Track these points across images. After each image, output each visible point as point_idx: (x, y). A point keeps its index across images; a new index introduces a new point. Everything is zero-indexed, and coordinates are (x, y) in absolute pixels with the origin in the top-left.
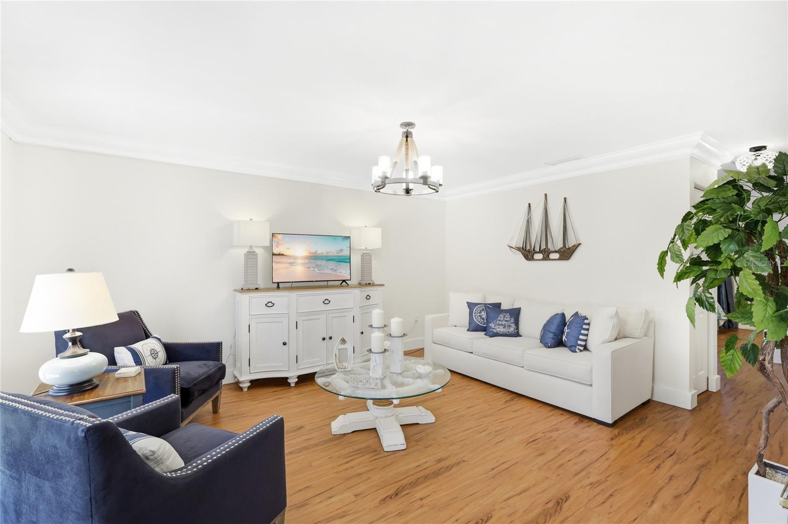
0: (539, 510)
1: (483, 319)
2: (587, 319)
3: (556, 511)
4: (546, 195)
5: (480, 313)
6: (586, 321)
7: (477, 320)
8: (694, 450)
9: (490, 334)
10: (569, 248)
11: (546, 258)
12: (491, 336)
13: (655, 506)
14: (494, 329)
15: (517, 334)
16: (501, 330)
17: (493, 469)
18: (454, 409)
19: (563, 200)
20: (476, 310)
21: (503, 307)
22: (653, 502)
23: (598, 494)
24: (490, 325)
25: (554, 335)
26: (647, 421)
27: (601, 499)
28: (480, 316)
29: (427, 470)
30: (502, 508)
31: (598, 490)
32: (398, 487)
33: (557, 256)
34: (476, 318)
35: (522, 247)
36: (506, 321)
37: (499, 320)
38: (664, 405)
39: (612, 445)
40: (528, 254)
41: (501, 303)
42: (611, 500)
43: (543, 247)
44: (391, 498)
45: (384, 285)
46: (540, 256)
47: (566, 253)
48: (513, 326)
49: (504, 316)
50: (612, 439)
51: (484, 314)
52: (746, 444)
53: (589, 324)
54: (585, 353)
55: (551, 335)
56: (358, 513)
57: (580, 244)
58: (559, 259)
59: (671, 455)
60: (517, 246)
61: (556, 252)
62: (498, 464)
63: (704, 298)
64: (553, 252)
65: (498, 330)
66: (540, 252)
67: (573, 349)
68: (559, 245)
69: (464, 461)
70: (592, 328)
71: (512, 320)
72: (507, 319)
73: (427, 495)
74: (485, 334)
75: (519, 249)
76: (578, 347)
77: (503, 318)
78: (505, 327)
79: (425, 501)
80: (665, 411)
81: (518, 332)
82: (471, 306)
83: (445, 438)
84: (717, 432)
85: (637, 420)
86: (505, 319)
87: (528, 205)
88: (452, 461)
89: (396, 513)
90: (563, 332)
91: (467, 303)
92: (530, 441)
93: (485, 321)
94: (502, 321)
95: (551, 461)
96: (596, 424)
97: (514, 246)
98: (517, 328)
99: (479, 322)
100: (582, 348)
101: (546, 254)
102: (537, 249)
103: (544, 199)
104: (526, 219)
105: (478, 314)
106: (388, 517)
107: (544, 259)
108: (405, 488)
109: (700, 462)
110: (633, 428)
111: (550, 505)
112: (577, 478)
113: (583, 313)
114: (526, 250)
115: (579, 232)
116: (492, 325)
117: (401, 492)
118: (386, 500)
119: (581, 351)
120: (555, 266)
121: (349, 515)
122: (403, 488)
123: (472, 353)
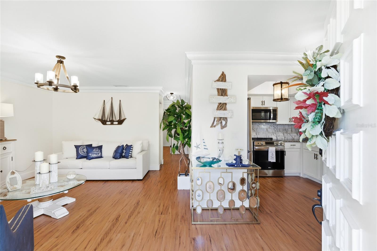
0: (133, 207)
1: (85, 152)
2: (132, 146)
3: (138, 205)
4: (112, 98)
5: (83, 150)
6: (132, 147)
7: (82, 153)
8: (163, 179)
9: (90, 159)
10: (122, 120)
11: (112, 124)
12: (90, 160)
13: (160, 194)
14: (91, 156)
15: (101, 157)
16: (95, 156)
17: (112, 204)
18: (82, 193)
19: (119, 101)
20: (80, 149)
21: (93, 146)
22: (159, 193)
23: (146, 197)
24: (89, 154)
25: (120, 154)
26: (150, 176)
27: (148, 197)
28: (83, 151)
29: (85, 215)
30: (122, 212)
31: (146, 196)
32: (77, 226)
33: (117, 123)
34: (81, 152)
35: (101, 119)
36: (97, 152)
37: (94, 152)
38: (153, 171)
39: (145, 185)
40: (104, 122)
41: (92, 144)
42: (150, 197)
43: (111, 119)
44: (76, 230)
45: (16, 140)
46: (110, 123)
47: (120, 122)
48: (100, 153)
49: (96, 150)
50: (144, 183)
51: (85, 150)
52: (172, 174)
53: (132, 148)
54: (131, 158)
55: (119, 154)
56: (63, 241)
57: (126, 119)
58: (118, 124)
59: (159, 182)
60: (98, 118)
61: (116, 121)
62: (113, 203)
63: (170, 135)
64: (115, 121)
65: (93, 156)
66: (110, 121)
67: (127, 158)
68: (118, 119)
69: (99, 207)
70: (134, 149)
71: (100, 151)
72: (97, 151)
73: (92, 221)
74: (86, 159)
75: (99, 120)
76: (129, 157)
77: (95, 151)
78: (96, 154)
79: (93, 223)
80: (153, 172)
81: (102, 156)
82: (77, 147)
83: (85, 204)
84: (166, 173)
85: (148, 176)
86: (96, 151)
87: (104, 101)
88: (95, 209)
89: (83, 232)
90: (123, 152)
91: (75, 146)
92: (120, 192)
93: (86, 153)
94: (95, 152)
95: (130, 195)
96: (137, 181)
97: (97, 118)
98: (102, 154)
99: (83, 154)
100: (130, 157)
101: (112, 122)
102: (108, 120)
103: (111, 99)
104: (103, 107)
105: (82, 150)
106: (80, 235)
107: (111, 124)
108: (80, 224)
109: (165, 181)
110: (148, 179)
111: (136, 205)
112: (139, 196)
113: (129, 144)
114: (103, 120)
115: (126, 114)
116: (90, 154)
117: (79, 226)
118: (74, 231)
119: (130, 158)
120: (116, 127)
121: (59, 244)
122: (79, 225)
123: (82, 169)
